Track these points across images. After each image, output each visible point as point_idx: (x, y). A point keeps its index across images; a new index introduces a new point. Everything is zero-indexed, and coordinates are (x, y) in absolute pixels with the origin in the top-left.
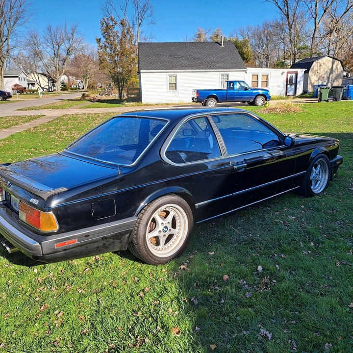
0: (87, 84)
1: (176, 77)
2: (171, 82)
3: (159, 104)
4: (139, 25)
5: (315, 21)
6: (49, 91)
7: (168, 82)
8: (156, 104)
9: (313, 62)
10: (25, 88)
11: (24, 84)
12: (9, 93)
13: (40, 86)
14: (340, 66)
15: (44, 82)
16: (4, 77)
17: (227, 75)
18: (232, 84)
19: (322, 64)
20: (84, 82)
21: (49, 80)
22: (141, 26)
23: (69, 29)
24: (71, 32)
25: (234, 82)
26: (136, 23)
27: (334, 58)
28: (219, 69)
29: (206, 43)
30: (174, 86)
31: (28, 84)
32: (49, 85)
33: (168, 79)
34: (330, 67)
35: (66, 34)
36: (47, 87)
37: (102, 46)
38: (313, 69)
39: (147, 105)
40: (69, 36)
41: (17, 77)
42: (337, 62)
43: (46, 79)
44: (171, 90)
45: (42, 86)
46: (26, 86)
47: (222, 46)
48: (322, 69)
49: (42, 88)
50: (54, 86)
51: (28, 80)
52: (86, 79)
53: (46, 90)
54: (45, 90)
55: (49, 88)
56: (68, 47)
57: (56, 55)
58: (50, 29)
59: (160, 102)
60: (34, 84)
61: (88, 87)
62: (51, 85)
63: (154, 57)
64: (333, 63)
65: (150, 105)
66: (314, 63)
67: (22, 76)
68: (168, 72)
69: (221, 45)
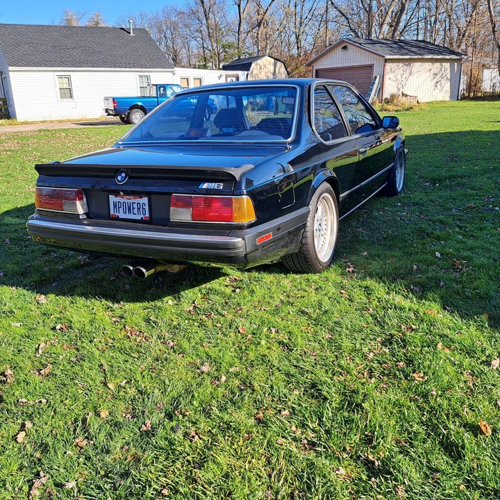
1: (69, 78)
2: (61, 87)
3: (46, 121)
5: (239, 9)
7: (58, 87)
8: (42, 122)
9: (251, 64)
14: (283, 69)
17: (148, 78)
18: (162, 89)
19: (262, 67)
25: (164, 87)
27: (275, 59)
28: (134, 67)
29: (107, 30)
30: (67, 93)
33: (57, 82)
34: (272, 71)
38: (252, 72)
39: (26, 123)
42: (279, 64)
44: (65, 100)
47: (132, 34)
48: (263, 73)
59: (48, 118)
63: (26, 46)
64: (275, 65)
65: (32, 123)
66: (253, 65)
68: (55, 71)
69: (129, 33)
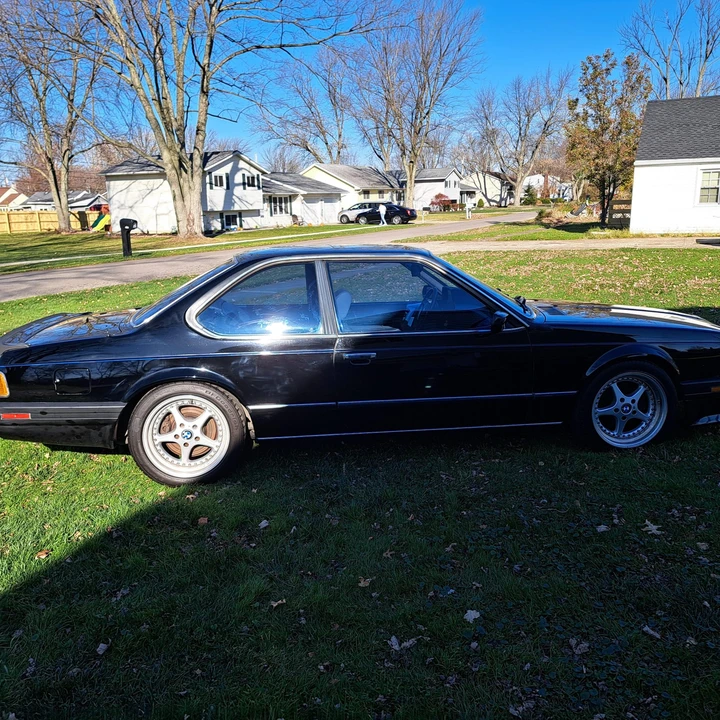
0: (581, 190)
2: (706, 185)
3: (668, 235)
4: (707, 58)
6: (500, 206)
8: (662, 236)
10: (454, 201)
11: (453, 194)
12: (412, 211)
13: (485, 196)
15: (494, 188)
16: (416, 182)
20: (575, 187)
21: (502, 185)
22: (710, 58)
23: (554, 83)
24: (557, 87)
26: (698, 54)
30: (712, 194)
31: (462, 193)
32: (501, 195)
33: (700, 179)
35: (548, 92)
36: (498, 199)
37: (577, 115)
39: (639, 236)
40: (553, 95)
41: (442, 180)
43: (498, 183)
44: (704, 204)
45: (489, 197)
46: (457, 197)
49: (489, 201)
50: (511, 195)
51: (461, 186)
52: (581, 179)
53: (495, 204)
54: (492, 203)
55: (502, 199)
56: (546, 118)
57: (523, 136)
58: (517, 86)
59: (672, 230)
60: (474, 193)
61: (581, 197)
62: (505, 195)
65: (648, 236)
67: (453, 178)
68: (700, 163)
